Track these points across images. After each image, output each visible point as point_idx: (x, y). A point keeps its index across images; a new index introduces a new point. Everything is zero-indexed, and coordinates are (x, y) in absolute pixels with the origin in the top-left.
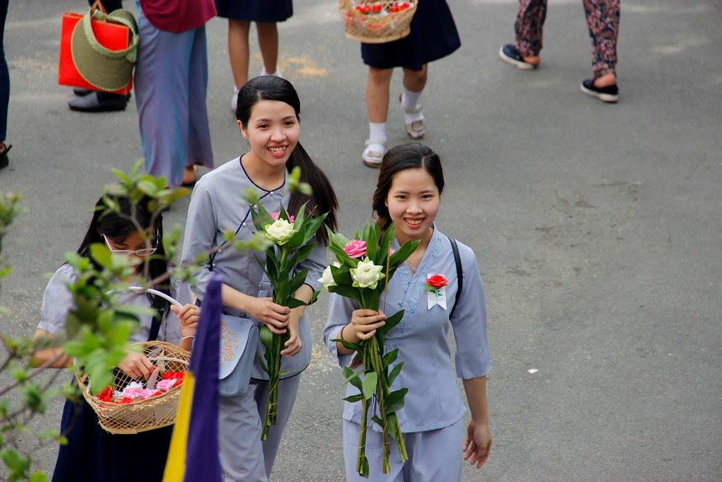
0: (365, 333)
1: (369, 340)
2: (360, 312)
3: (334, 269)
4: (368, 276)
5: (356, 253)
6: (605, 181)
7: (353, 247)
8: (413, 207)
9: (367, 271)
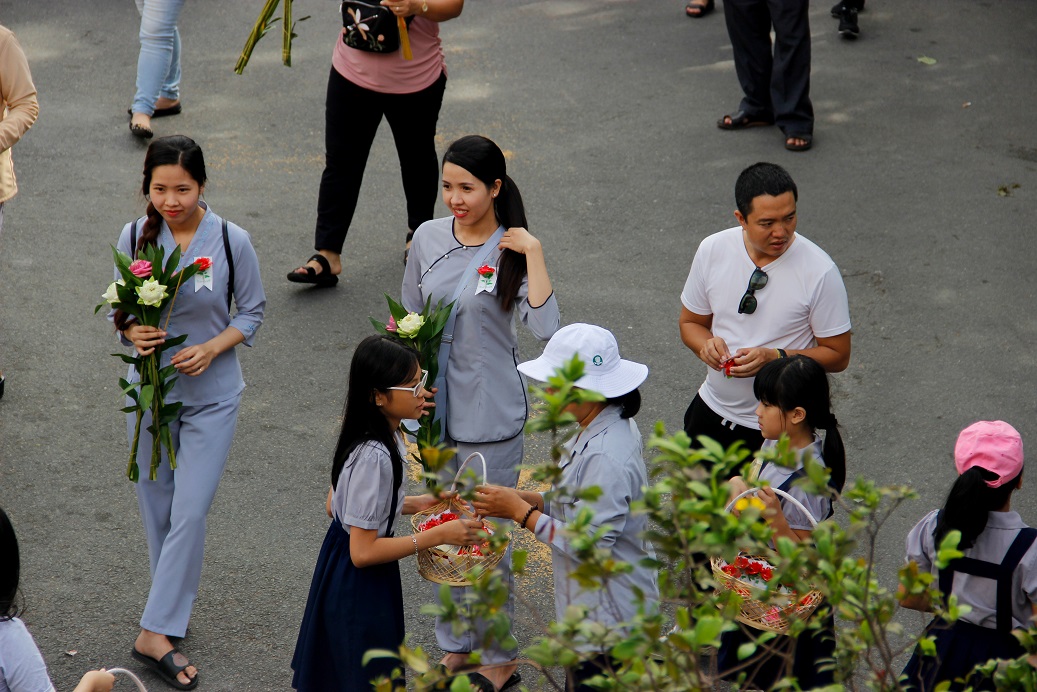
0: (145, 349)
1: (148, 356)
2: (142, 328)
3: (118, 286)
4: (153, 294)
5: (141, 273)
7: (139, 267)
8: (170, 199)
9: (154, 289)
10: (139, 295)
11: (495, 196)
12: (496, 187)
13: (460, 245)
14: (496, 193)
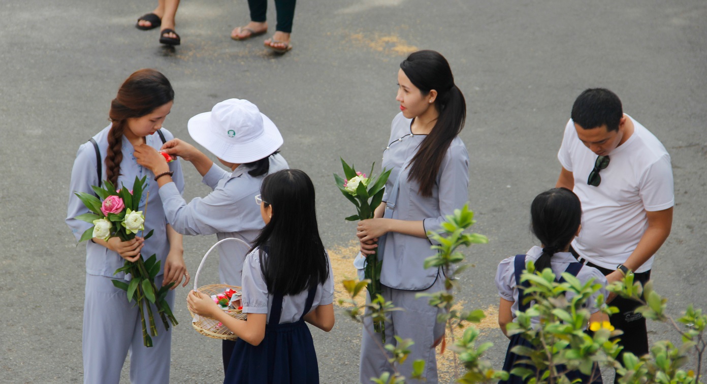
6: (680, 143)
9: (136, 220)
10: (127, 228)
11: (430, 101)
12: (432, 95)
13: (410, 133)
14: (432, 100)
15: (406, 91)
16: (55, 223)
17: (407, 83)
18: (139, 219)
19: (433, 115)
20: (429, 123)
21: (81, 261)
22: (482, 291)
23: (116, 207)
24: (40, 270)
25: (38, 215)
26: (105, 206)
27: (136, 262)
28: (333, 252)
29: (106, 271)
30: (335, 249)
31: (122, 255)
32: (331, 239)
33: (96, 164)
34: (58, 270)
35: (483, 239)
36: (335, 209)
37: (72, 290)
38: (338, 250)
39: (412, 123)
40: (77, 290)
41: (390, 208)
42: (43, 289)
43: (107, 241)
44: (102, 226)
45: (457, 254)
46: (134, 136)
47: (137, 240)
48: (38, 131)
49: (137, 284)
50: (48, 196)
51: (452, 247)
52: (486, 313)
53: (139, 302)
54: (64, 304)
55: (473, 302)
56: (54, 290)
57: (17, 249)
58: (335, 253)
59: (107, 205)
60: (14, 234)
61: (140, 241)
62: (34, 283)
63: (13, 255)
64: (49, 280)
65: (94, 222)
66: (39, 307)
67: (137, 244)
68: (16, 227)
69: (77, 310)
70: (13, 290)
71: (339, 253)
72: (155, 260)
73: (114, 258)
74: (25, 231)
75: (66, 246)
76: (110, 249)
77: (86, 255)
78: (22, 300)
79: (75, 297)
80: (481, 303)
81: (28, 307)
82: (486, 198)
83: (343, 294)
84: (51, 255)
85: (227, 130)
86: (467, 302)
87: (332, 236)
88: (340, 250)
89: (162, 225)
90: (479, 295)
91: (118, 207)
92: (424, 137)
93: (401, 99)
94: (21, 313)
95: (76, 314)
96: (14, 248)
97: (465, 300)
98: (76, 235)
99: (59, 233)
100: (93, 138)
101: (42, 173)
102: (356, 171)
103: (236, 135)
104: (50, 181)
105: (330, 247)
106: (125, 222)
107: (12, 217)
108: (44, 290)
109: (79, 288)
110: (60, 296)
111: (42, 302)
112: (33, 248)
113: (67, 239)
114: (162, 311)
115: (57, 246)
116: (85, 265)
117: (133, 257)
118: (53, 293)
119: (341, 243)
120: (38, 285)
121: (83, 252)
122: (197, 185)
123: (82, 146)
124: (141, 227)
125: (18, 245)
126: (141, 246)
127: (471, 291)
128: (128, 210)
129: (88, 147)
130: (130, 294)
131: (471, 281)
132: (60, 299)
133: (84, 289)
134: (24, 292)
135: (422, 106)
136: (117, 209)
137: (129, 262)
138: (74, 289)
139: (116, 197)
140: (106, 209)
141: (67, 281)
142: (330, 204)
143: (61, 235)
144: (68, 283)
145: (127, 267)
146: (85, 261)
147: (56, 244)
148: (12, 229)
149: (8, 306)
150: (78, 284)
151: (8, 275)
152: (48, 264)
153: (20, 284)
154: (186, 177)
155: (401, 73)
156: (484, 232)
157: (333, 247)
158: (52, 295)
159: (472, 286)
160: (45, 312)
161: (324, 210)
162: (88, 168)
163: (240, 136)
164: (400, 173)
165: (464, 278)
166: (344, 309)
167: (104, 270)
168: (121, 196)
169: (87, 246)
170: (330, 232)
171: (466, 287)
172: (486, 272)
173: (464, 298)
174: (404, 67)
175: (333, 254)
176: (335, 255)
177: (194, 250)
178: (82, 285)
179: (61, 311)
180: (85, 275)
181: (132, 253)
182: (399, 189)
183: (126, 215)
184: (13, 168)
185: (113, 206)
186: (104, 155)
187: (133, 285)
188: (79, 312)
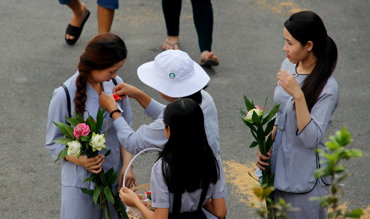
9: (100, 141)
10: (94, 146)
11: (309, 50)
12: (310, 45)
13: (296, 73)
14: (310, 49)
15: (290, 44)
16: (37, 148)
17: (290, 37)
18: (101, 140)
19: (312, 60)
20: (310, 66)
21: (57, 176)
22: (361, 194)
23: (84, 131)
24: (27, 184)
25: (25, 142)
26: (76, 131)
27: (100, 173)
28: (246, 166)
29: (77, 183)
30: (248, 164)
31: (88, 169)
32: (244, 156)
33: (66, 103)
34: (40, 183)
35: (359, 153)
36: (247, 133)
37: (51, 198)
38: (250, 164)
39: (297, 66)
40: (55, 198)
41: (280, 130)
42: (30, 197)
43: (78, 157)
44: (75, 146)
45: (340, 167)
46: (94, 82)
47: (100, 157)
48: (24, 79)
49: (100, 191)
50: (32, 128)
51: (335, 161)
52: (365, 212)
53: (102, 204)
54: (45, 208)
55: (355, 203)
56: (37, 198)
57: (10, 168)
58: (248, 167)
59: (78, 130)
60: (7, 157)
61: (102, 157)
62: (23, 193)
63: (7, 173)
64: (33, 191)
65: (68, 143)
66: (27, 211)
67: (100, 160)
68: (9, 151)
69: (55, 213)
70: (7, 199)
71: (251, 166)
72: (113, 171)
73: (82, 174)
74: (16, 154)
75: (46, 165)
76: (79, 165)
77: (61, 171)
78: (14, 206)
79: (53, 203)
80: (361, 203)
81: (19, 211)
82: (363, 123)
83: (254, 198)
84: (35, 172)
85: (169, 74)
86: (350, 203)
87: (245, 154)
88: (252, 165)
89: (117, 147)
90: (359, 198)
91: (86, 132)
92: (306, 76)
93: (287, 50)
94: (13, 216)
95: (54, 216)
96: (7, 167)
97: (349, 202)
98: (53, 156)
99: (41, 156)
100: (64, 83)
101: (27, 111)
102: (254, 105)
103: (176, 76)
104: (34, 116)
105: (244, 162)
106: (92, 142)
107: (5, 144)
108: (30, 199)
109: (56, 196)
110: (42, 203)
111: (29, 207)
112: (21, 167)
113: (46, 160)
114: (118, 210)
115: (39, 165)
116: (60, 179)
117: (97, 169)
118: (36, 200)
119: (252, 159)
120: (25, 194)
121: (59, 169)
122: (143, 117)
123: (56, 90)
124: (103, 146)
125: (10, 165)
126: (102, 162)
127: (353, 194)
128: (94, 133)
129: (60, 91)
130: (95, 199)
131: (353, 187)
132: (42, 205)
133: (60, 197)
134: (15, 200)
135: (303, 54)
136: (85, 133)
137: (94, 174)
138: (52, 197)
139: (84, 124)
140: (77, 133)
141: (47, 191)
142: (243, 130)
143: (42, 156)
144: (48, 192)
145: (93, 178)
146: (60, 176)
147: (38, 164)
148: (6, 153)
149: (3, 211)
150: (55, 193)
151: (3, 187)
152: (33, 179)
153: (12, 194)
154: (133, 111)
155: (285, 30)
156: (362, 149)
157: (246, 162)
158: (36, 202)
159: (354, 191)
160: (31, 215)
161: (239, 134)
162: (61, 107)
163: (179, 77)
164: (287, 104)
165: (347, 184)
166: (256, 209)
167: (75, 182)
168: (87, 123)
169: (61, 164)
170: (244, 151)
171: (349, 192)
172: (365, 180)
173: (348, 200)
174: (287, 26)
175: (246, 167)
176: (248, 168)
177: (141, 166)
178: (58, 195)
179: (43, 214)
180: (61, 186)
181: (96, 167)
182: (286, 116)
183: (93, 137)
184: (5, 108)
185: (83, 131)
186: (72, 96)
187: (97, 191)
188: (56, 214)
